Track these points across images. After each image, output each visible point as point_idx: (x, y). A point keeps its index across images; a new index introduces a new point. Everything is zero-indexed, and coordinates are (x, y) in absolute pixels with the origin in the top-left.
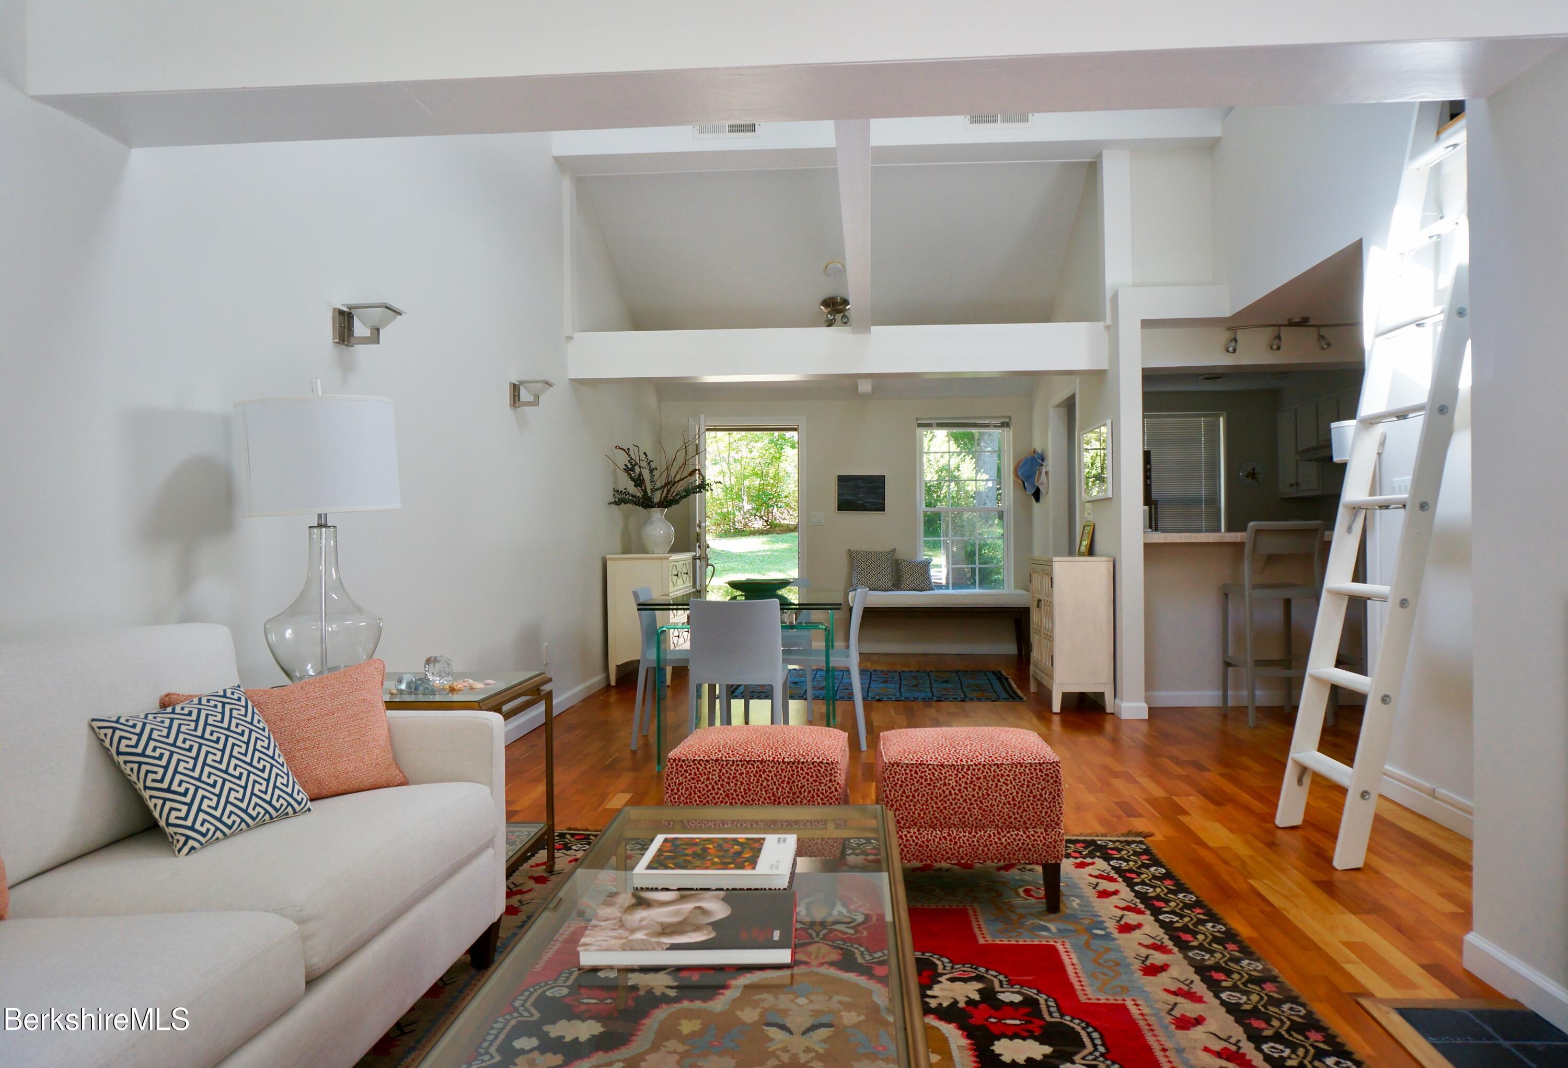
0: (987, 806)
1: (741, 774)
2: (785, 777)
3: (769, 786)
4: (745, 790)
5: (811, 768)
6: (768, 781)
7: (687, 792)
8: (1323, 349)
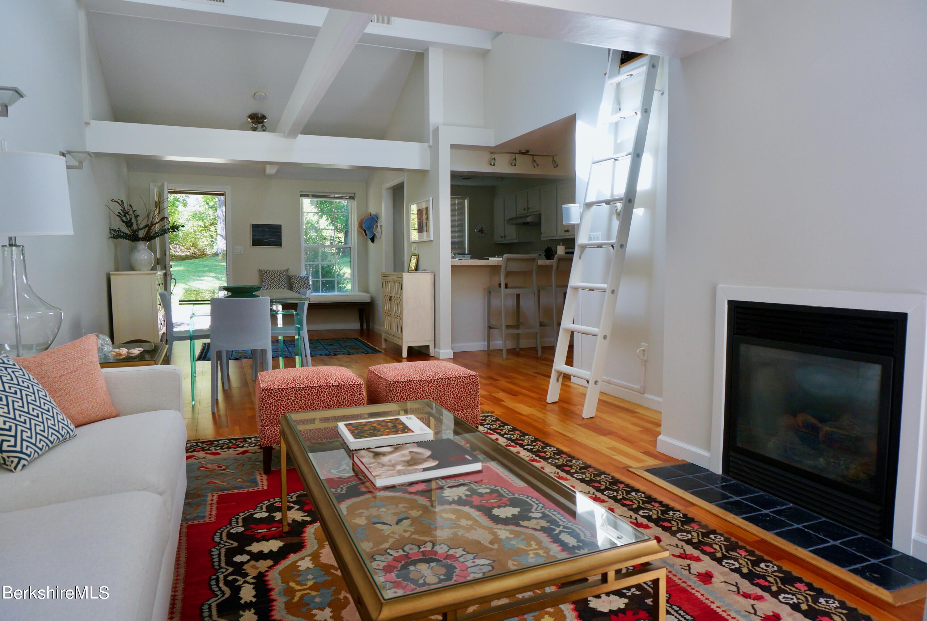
0: (444, 400)
1: (308, 395)
2: (334, 394)
3: (325, 400)
4: (311, 403)
5: (349, 388)
6: (324, 397)
7: (276, 408)
8: (535, 167)
